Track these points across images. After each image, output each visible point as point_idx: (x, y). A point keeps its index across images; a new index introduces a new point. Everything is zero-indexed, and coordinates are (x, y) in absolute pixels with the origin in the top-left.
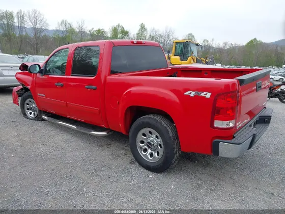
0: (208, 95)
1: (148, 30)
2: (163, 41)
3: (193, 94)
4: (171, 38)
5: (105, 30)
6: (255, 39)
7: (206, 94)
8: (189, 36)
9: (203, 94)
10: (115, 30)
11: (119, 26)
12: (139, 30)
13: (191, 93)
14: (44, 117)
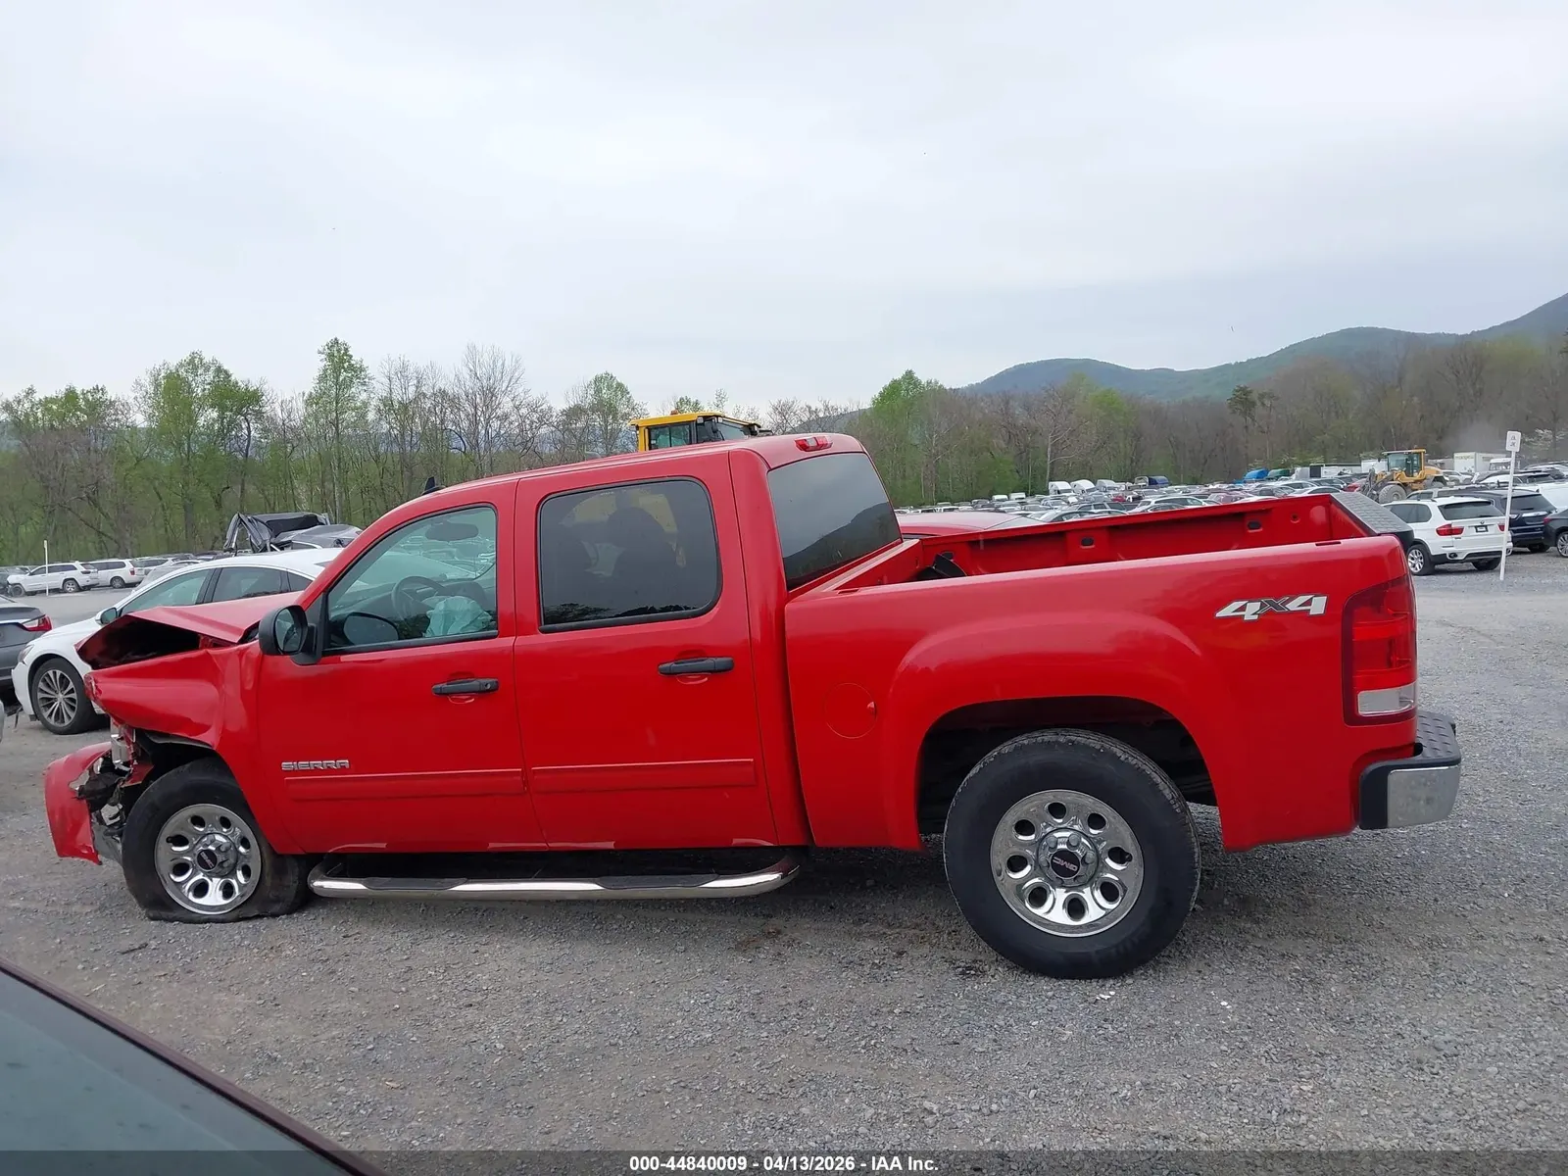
0: (1318, 605)
1: (370, 372)
2: (465, 424)
3: (1252, 610)
4: (506, 405)
5: (111, 395)
6: (909, 375)
7: (1308, 603)
8: (598, 391)
9: (1294, 605)
10: (173, 390)
11: (194, 363)
12: (323, 378)
13: (1243, 609)
14: (317, 883)
